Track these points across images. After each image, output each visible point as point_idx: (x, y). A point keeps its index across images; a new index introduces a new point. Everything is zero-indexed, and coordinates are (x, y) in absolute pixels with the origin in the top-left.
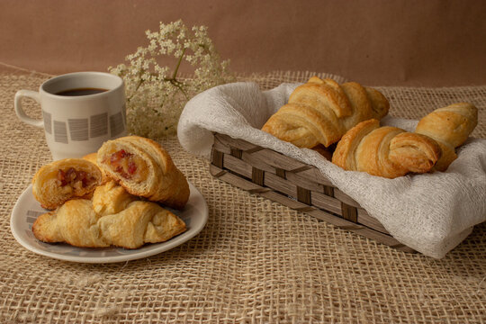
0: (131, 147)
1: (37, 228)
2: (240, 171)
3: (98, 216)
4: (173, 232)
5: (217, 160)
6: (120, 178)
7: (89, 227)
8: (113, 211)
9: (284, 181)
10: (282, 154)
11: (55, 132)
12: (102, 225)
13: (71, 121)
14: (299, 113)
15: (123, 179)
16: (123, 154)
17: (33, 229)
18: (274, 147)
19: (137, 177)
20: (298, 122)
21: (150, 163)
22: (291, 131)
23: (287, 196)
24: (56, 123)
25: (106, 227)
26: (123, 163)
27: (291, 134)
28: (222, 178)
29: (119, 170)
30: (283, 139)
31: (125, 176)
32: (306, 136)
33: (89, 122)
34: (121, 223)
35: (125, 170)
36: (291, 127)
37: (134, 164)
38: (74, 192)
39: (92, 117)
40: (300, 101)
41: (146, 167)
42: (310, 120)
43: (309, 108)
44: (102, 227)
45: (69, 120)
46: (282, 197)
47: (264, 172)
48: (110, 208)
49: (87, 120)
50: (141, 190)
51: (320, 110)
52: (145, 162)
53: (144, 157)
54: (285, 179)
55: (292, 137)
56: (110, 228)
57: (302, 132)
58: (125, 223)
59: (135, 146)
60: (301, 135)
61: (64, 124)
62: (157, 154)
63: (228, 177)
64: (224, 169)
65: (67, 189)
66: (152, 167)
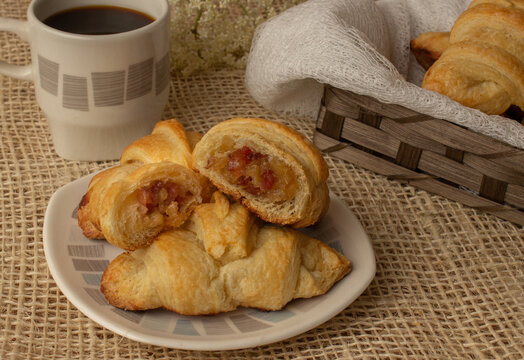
0: (261, 143)
1: (112, 287)
2: (374, 145)
3: (219, 263)
4: (335, 278)
5: (331, 126)
6: (243, 194)
7: (209, 285)
8: (244, 253)
9: (459, 166)
10: (466, 128)
11: (66, 92)
12: (229, 277)
13: (96, 76)
14: (486, 60)
15: (249, 197)
16: (249, 155)
17: (103, 289)
18: (457, 119)
19: (278, 194)
20: (485, 74)
21: (300, 171)
22: (475, 88)
23: (457, 186)
24: (67, 78)
25: (236, 281)
26: (252, 171)
27: (473, 94)
28: (336, 154)
29: (244, 182)
30: (464, 103)
31: (254, 192)
32: (497, 96)
33: (127, 75)
34: (262, 274)
35: (256, 182)
36: (474, 82)
37: (271, 172)
38: (165, 221)
39: (132, 68)
40: (478, 36)
41: (293, 178)
42: (503, 71)
43: (499, 50)
44: (230, 283)
45: (92, 74)
46: (451, 189)
47: (422, 150)
48: (238, 249)
49: (124, 72)
50: (285, 215)
51: (513, 52)
52: (290, 169)
53: (288, 161)
54: (462, 163)
55: (477, 99)
56: (243, 284)
57: (491, 90)
58: (268, 275)
59: (269, 142)
60: (491, 95)
61: (83, 80)
62: (301, 151)
63: (348, 153)
64: (343, 140)
65: (157, 218)
66: (303, 177)
